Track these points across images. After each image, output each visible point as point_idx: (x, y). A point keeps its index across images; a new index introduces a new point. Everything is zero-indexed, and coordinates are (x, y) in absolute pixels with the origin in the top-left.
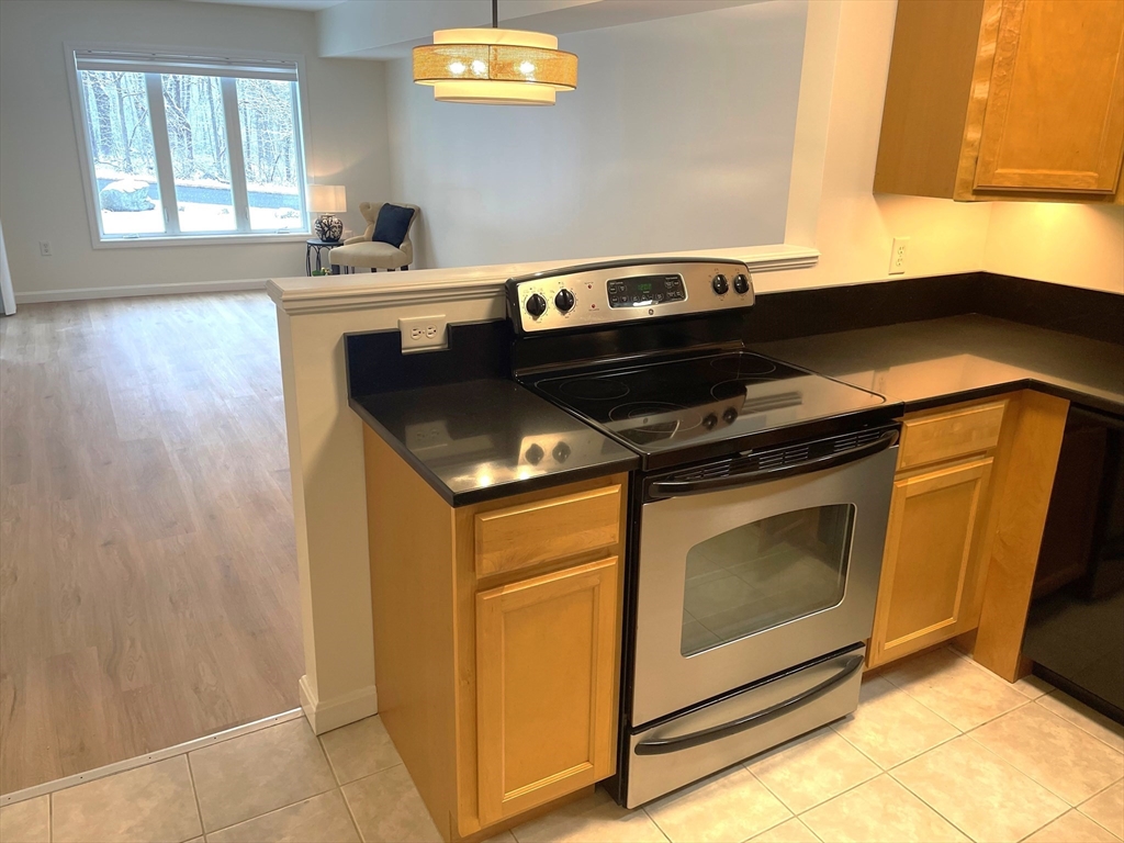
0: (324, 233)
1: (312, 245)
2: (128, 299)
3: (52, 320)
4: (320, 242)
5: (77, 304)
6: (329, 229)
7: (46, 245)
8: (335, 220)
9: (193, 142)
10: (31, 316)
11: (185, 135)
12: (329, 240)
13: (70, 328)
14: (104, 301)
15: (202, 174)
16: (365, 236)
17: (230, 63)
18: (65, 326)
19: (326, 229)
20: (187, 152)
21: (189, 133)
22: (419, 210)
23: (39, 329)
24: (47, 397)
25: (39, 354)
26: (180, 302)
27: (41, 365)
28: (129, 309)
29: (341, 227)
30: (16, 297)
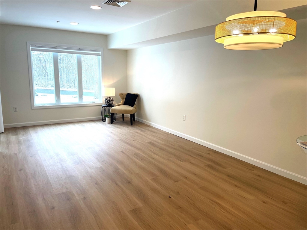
0: (108, 102)
1: (104, 106)
2: (42, 125)
3: (17, 134)
4: (106, 105)
5: (25, 128)
6: (110, 101)
7: (16, 108)
8: (111, 98)
9: (49, 78)
10: (9, 133)
11: (47, 76)
12: (109, 105)
13: (24, 138)
14: (34, 126)
15: (51, 86)
16: (121, 103)
17: (80, 50)
18: (22, 136)
19: (109, 101)
20: (47, 80)
21: (48, 75)
22: (139, 95)
23: (13, 138)
24: (20, 170)
25: (14, 149)
26: (60, 126)
27: (16, 154)
28: (44, 129)
29: (113, 101)
30: (4, 126)
